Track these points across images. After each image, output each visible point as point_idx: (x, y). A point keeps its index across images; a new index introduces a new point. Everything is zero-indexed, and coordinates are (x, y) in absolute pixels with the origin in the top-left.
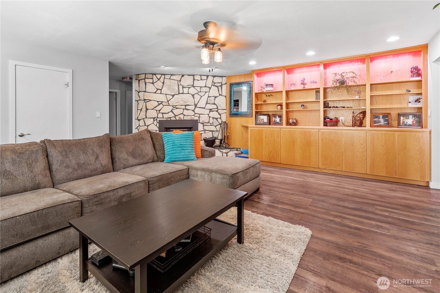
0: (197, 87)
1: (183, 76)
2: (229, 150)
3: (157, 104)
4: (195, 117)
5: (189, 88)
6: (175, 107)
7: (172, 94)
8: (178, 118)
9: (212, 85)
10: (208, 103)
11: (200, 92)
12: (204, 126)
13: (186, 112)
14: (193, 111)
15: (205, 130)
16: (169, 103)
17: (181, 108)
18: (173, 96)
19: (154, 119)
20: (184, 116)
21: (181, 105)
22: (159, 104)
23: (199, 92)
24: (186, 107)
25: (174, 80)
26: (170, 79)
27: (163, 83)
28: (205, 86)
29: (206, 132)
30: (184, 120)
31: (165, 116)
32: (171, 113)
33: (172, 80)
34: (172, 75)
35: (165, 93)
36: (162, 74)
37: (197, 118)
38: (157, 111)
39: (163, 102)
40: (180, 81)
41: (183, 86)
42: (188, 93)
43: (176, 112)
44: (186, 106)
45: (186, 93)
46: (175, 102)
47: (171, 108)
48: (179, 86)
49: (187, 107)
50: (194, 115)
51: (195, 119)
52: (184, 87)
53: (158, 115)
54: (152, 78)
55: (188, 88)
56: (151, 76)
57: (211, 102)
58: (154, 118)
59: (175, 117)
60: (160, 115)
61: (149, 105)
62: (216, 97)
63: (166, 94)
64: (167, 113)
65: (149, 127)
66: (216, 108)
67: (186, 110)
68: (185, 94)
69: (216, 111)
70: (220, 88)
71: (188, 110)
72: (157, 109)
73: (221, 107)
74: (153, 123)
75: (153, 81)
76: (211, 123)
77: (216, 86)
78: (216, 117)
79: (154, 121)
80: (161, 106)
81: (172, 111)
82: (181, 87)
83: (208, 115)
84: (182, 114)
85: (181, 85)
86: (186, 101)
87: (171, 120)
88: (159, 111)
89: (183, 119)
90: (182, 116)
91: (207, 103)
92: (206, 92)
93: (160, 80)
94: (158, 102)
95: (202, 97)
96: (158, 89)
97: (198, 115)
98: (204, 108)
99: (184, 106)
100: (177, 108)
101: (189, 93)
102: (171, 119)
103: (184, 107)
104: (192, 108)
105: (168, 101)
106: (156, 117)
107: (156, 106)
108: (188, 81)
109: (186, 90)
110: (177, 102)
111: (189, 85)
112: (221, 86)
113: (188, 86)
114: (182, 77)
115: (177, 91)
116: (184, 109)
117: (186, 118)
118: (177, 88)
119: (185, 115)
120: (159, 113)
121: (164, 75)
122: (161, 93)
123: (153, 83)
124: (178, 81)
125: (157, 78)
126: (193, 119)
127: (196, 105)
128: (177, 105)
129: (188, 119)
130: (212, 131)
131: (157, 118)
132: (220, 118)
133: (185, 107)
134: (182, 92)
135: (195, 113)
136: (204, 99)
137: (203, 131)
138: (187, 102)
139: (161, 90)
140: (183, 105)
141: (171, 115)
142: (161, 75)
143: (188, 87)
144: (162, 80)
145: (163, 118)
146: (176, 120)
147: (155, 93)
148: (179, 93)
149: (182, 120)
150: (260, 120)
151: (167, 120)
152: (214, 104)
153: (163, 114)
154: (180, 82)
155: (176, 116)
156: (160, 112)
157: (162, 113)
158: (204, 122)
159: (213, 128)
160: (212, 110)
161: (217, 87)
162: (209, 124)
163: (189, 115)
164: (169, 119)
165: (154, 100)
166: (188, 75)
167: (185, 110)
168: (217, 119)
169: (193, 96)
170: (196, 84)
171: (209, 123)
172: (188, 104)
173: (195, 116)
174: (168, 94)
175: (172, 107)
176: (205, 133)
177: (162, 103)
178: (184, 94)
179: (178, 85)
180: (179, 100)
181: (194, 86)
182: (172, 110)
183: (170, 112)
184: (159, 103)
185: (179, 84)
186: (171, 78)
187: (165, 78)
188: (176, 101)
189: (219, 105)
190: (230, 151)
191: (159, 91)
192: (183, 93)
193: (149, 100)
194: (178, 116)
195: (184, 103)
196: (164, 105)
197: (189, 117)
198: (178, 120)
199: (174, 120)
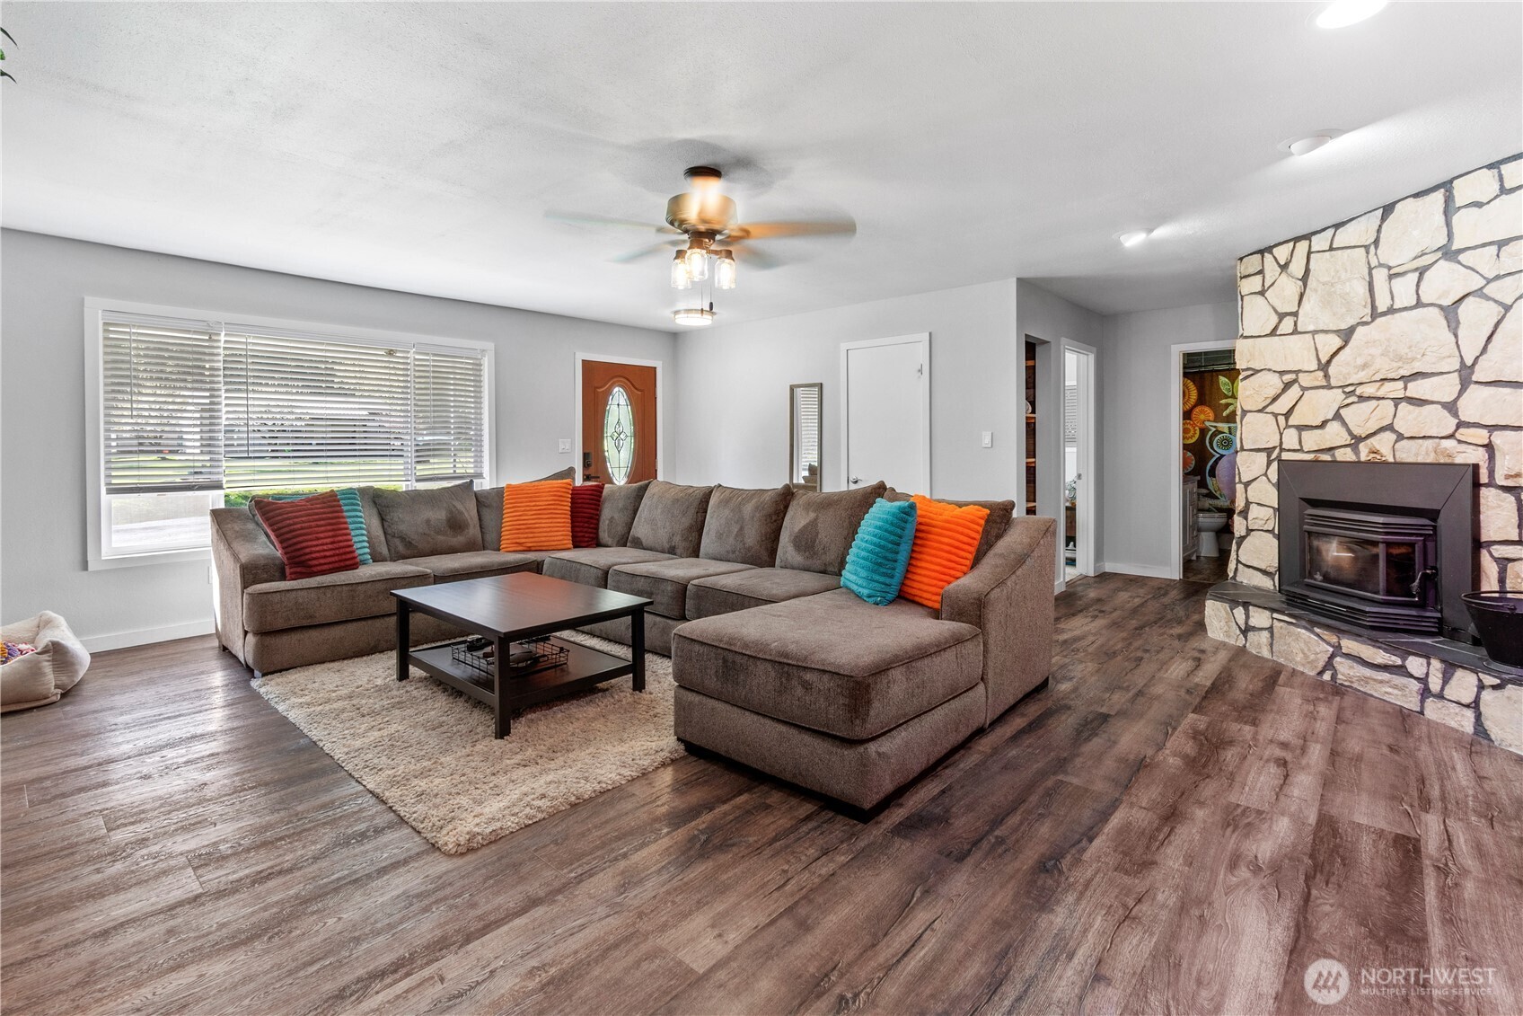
0: (1476, 247)
1: (1388, 209)
3: (1275, 383)
4: (1462, 447)
5: (1422, 272)
6: (1353, 393)
7: (1344, 326)
8: (1367, 451)
11: (1499, 277)
13: (1409, 420)
14: (1451, 407)
16: (1327, 376)
17: (1379, 394)
18: (1347, 335)
19: (1269, 457)
20: (1396, 442)
21: (1382, 380)
22: (1287, 386)
23: (1489, 281)
24: (1410, 385)
25: (1349, 251)
26: (1331, 249)
27: (1305, 279)
30: (1395, 463)
31: (1312, 440)
32: (1334, 427)
33: (1339, 252)
34: (1337, 226)
35: (1311, 328)
36: (1297, 240)
37: (1473, 456)
38: (1276, 415)
39: (1300, 371)
40: (1376, 242)
41: (1390, 268)
42: (1419, 304)
43: (1361, 417)
44: (1406, 379)
45: (1406, 305)
46: (1356, 367)
47: (1336, 397)
48: (1374, 271)
49: (1417, 389)
50: (1451, 436)
51: (1457, 460)
52: (1392, 272)
53: (1281, 434)
54: (1261, 272)
55: (1417, 274)
56: (1253, 263)
58: (1269, 451)
59: (1354, 447)
60: (1291, 439)
61: (1248, 393)
63: (1315, 333)
64: (1317, 427)
65: (1249, 489)
67: (1411, 407)
68: (1404, 314)
71: (1420, 402)
72: (1275, 408)
74: (1265, 474)
75: (1263, 285)
79: (1269, 463)
80: (1294, 392)
81: (1337, 416)
82: (1380, 276)
84: (1390, 428)
85: (1381, 265)
86: (1403, 351)
87: (1335, 462)
88: (1288, 415)
89: (1391, 460)
90: (1384, 444)
93: (1292, 267)
94: (1282, 373)
95: (1507, 308)
96: (1282, 316)
97: (1483, 432)
99: (1400, 384)
100: (1362, 399)
101: (1425, 300)
102: (1333, 455)
103: (1396, 389)
104: (1444, 388)
105: (1324, 367)
106: (1275, 448)
107: (1272, 392)
108: (1417, 233)
109: (1404, 290)
110: (1365, 366)
111: (1422, 255)
113: (1415, 259)
114: (1383, 219)
115: (1365, 306)
116: (1397, 401)
117: (1412, 452)
118: (1362, 290)
119: (1400, 437)
120: (1287, 426)
121: (1307, 237)
122: (1295, 332)
123: (1262, 293)
124: (1367, 248)
125: (1278, 263)
126: (1448, 460)
127: (1466, 373)
128: (1361, 384)
129: (1420, 460)
131: (1282, 450)
133: (1405, 388)
134: (1389, 302)
135: (1462, 424)
137: (1520, 542)
138: (1413, 359)
139: (1295, 314)
140: (1390, 376)
141: (1334, 435)
142: (1291, 244)
143: (1416, 269)
144: (1297, 268)
145: (1300, 450)
146: (1359, 463)
147: (1273, 333)
148: (1375, 314)
149: (1386, 463)
151: (1316, 461)
153: (1303, 433)
154: (1376, 248)
155: (1356, 439)
156: (1290, 423)
157: (1301, 428)
163: (1424, 437)
164: (1326, 457)
165: (1269, 370)
166: (1417, 195)
167: (1403, 406)
169: (1450, 312)
170: (1472, 227)
172: (1418, 367)
173: (1459, 442)
174: (1322, 331)
175: (1344, 392)
177: (1296, 381)
178: (1397, 315)
179: (1370, 269)
180: (1373, 351)
181: (1454, 247)
182: (1340, 408)
183: (1332, 420)
184: (1287, 378)
185: (1374, 262)
186: (1334, 246)
187: (1309, 253)
188: (1360, 361)
191: (1287, 325)
192: (1391, 311)
193: (1250, 372)
194: (1368, 441)
195: (1395, 365)
196: (1304, 389)
197: (1424, 448)
198: (1368, 462)
199: (1349, 460)
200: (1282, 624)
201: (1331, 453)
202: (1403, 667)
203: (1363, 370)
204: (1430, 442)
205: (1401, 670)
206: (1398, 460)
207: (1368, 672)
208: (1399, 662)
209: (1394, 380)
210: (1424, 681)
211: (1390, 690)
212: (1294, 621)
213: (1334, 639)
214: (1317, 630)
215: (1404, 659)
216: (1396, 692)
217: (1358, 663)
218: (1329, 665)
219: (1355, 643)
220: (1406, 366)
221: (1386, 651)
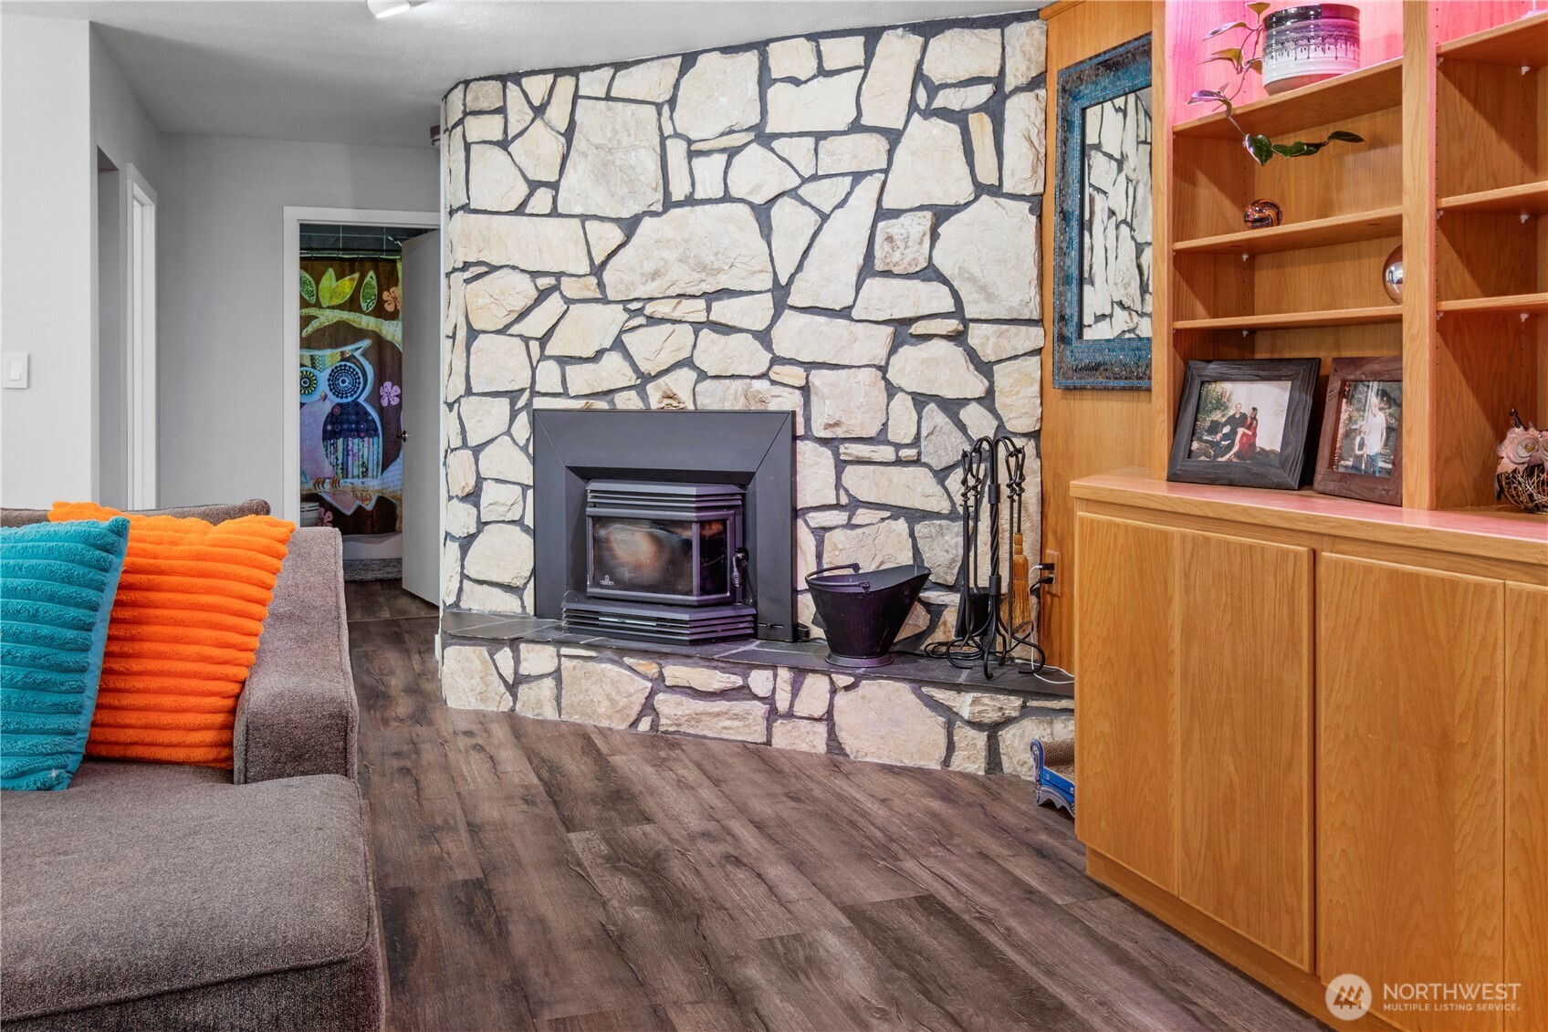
0: (791, 135)
1: (688, 60)
2: (1016, 702)
3: (524, 291)
4: (777, 390)
5: (732, 153)
6: (640, 311)
7: (626, 214)
8: (659, 395)
9: (913, 106)
10: (879, 266)
11: (815, 178)
12: (840, 465)
13: (712, 352)
14: (764, 337)
15: (855, 504)
16: (601, 285)
17: (676, 315)
18: (630, 226)
19: (513, 404)
20: (697, 382)
21: (679, 296)
22: (543, 295)
23: (805, 181)
24: (715, 305)
25: (634, 106)
26: (608, 98)
27: (569, 134)
28: (856, 127)
29: (862, 516)
30: (697, 412)
31: (582, 378)
32: (613, 359)
33: (620, 105)
34: (618, 67)
35: (578, 210)
36: (559, 72)
37: (788, 401)
38: (526, 340)
39: (563, 274)
40: (672, 102)
41: (690, 142)
42: (727, 198)
43: (651, 347)
44: (711, 297)
45: (711, 195)
46: (643, 274)
47: (616, 315)
48: (668, 142)
49: (724, 311)
50: (764, 376)
51: (773, 406)
52: (694, 147)
53: (534, 370)
54: (502, 110)
55: (725, 157)
56: (488, 94)
57: (897, 256)
58: (513, 395)
59: (640, 389)
60: (549, 377)
61: (481, 302)
62: (942, 214)
63: (584, 218)
64: (588, 360)
65: (482, 456)
66: (949, 305)
67: (716, 336)
68: (708, 207)
69: (948, 337)
70: (981, 127)
71: (725, 329)
72: (526, 327)
73: (990, 298)
74: (508, 433)
75: (505, 132)
76: (898, 446)
77: (945, 114)
78: (950, 393)
79: (514, 415)
80: (554, 304)
81: (618, 345)
82: (676, 150)
83: (883, 369)
84: (688, 363)
85: (677, 135)
86: (708, 258)
87: (614, 411)
88: (544, 340)
89: (691, 407)
90: (681, 382)
91: (867, 269)
92: (858, 177)
93: (551, 112)
94: (535, 275)
95: (825, 217)
96: (534, 186)
97: (800, 371)
98: (845, 313)
99: (701, 304)
100: (653, 321)
101: (734, 193)
102: (612, 402)
103: (696, 310)
104: (754, 312)
105: (597, 270)
106: (523, 390)
107: (520, 304)
108: (723, 100)
109: (709, 173)
110: (655, 275)
111: (731, 132)
112: (995, 109)
113: (722, 135)
114: (682, 73)
115: (655, 190)
116: (697, 327)
117: (717, 397)
118: (652, 165)
119: (702, 376)
120: (543, 357)
121: (574, 72)
122: (554, 213)
123: (504, 144)
124: (659, 106)
125: (530, 103)
126: (760, 407)
127: (780, 293)
128: (651, 299)
129: (728, 406)
130: (914, 516)
131: (534, 393)
132: (988, 400)
133: (709, 309)
134: (688, 189)
135: (776, 360)
136: (849, 230)
137: (837, 506)
138: (719, 271)
139: (555, 186)
140: (690, 291)
141: (613, 371)
142: (551, 78)
143: (723, 150)
144: (558, 113)
145: (565, 394)
146: (647, 412)
147: (520, 210)
148: (669, 204)
149: (684, 412)
150: (1215, 427)
151: (587, 411)
152: (930, 273)
153: (568, 369)
154: (672, 110)
155: (646, 379)
156: (548, 352)
157: (564, 361)
158: (839, 433)
159: (917, 489)
160: (918, 328)
161: (959, 118)
162: (887, 453)
163: (732, 377)
164: (601, 405)
165: (514, 268)
166: (723, 50)
167: (705, 333)
168: (952, 407)
169: (762, 213)
170: (787, 109)
171: (880, 438)
172: (725, 281)
173: (774, 383)
174: (596, 217)
175: (626, 310)
176: (850, 526)
177: (556, 288)
178: (698, 209)
179: (663, 139)
180: (665, 254)
181: (768, 130)
182: (622, 332)
183: (611, 349)
184: (544, 282)
185: (668, 130)
186: (613, 94)
187: (576, 97)
188: (649, 267)
189: (972, 279)
190: (1025, 711)
191: (542, 200)
192: (690, 201)
193: (484, 269)
194: (661, 381)
195: (697, 276)
196: (569, 302)
197: (731, 391)
198: (661, 411)
199: (633, 408)
200: (575, 662)
201: (609, 398)
202: (746, 687)
203: (653, 280)
204: (739, 382)
205: (744, 692)
206: (699, 407)
207: (700, 706)
208: (739, 681)
209: (694, 297)
210: (769, 700)
211: (728, 723)
212: (593, 654)
213: (650, 668)
214: (628, 660)
215: (746, 677)
216: (736, 723)
217: (687, 695)
218: (648, 707)
219: (684, 669)
220: (710, 279)
221: (723, 670)
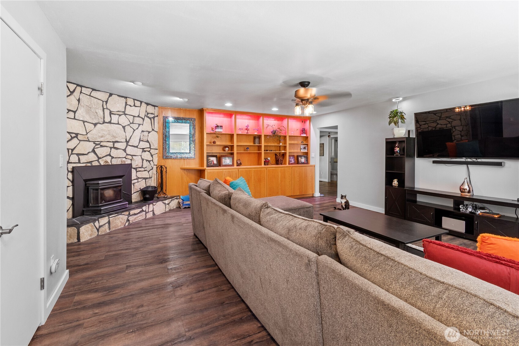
0: (129, 115)
1: (111, 95)
3: (67, 137)
4: (127, 160)
5: (120, 115)
6: (99, 144)
7: (94, 122)
8: (103, 162)
9: (145, 115)
10: (141, 139)
11: (133, 123)
12: (137, 172)
13: (114, 153)
14: (125, 150)
15: (139, 178)
16: (88, 137)
17: (107, 145)
18: (95, 125)
20: (111, 159)
21: (107, 141)
22: (72, 138)
23: (131, 123)
25: (97, 100)
26: (90, 96)
27: (79, 100)
28: (139, 116)
29: (140, 180)
30: (112, 165)
31: (83, 159)
32: (92, 154)
33: (93, 98)
34: (93, 90)
35: (82, 119)
36: (78, 85)
37: (128, 162)
38: (68, 149)
39: (78, 134)
40: (107, 102)
41: (110, 111)
42: (118, 124)
43: (101, 152)
44: (114, 142)
45: (115, 123)
46: (99, 136)
47: (92, 145)
49: (116, 145)
50: (125, 157)
51: (126, 163)
52: (112, 112)
53: (69, 157)
57: (144, 138)
59: (98, 161)
60: (74, 158)
62: (149, 132)
63: (84, 122)
64: (86, 154)
66: (149, 146)
67: (115, 150)
68: (114, 125)
69: (148, 151)
70: (152, 119)
71: (117, 149)
72: (68, 145)
73: (154, 146)
76: (144, 168)
77: (148, 117)
78: (149, 160)
80: (75, 141)
81: (93, 151)
82: (107, 112)
83: (141, 156)
84: (110, 155)
85: (107, 108)
86: (115, 135)
87: (92, 166)
88: (72, 150)
89: (111, 164)
90: (108, 159)
91: (140, 140)
92: (139, 125)
93: (75, 94)
94: (70, 133)
95: (134, 130)
96: (69, 110)
97: (130, 156)
98: (137, 147)
99: (112, 143)
100: (102, 146)
101: (120, 123)
102: (92, 164)
103: (111, 145)
104: (122, 146)
105: (87, 134)
107: (66, 140)
108: (118, 105)
109: (115, 118)
110: (102, 137)
111: (119, 111)
112: (154, 118)
113: (117, 111)
114: (109, 97)
115: (101, 119)
116: (111, 148)
117: (115, 162)
118: (101, 114)
119: (113, 158)
120: (72, 154)
121: (81, 86)
122: (74, 119)
124: (103, 102)
125: (69, 90)
126: (124, 163)
127: (127, 142)
128: (101, 142)
129: (118, 163)
130: (145, 179)
131: (69, 162)
132: (152, 160)
133: (114, 145)
134: (109, 120)
135: (127, 155)
136: (138, 133)
137: (136, 179)
138: (116, 137)
139: (75, 112)
141: (92, 157)
142: (75, 86)
143: (118, 115)
144: (77, 95)
145: (79, 162)
146: (101, 166)
148: (104, 122)
149: (109, 165)
151: (86, 166)
152: (148, 141)
153: (80, 157)
155: (99, 158)
156: (74, 152)
157: (78, 155)
158: (137, 167)
159: (145, 174)
160: (145, 150)
161: (150, 118)
162: (143, 169)
163: (119, 158)
164: (89, 165)
166: (118, 96)
167: (113, 149)
168: (149, 161)
169: (124, 127)
170: (129, 110)
171: (142, 167)
172: (117, 139)
173: (126, 158)
174: (86, 122)
175: (94, 143)
176: (138, 182)
177: (76, 137)
178: (112, 125)
179: (104, 109)
180: (104, 132)
181: (126, 113)
182: (94, 148)
183: (91, 152)
184: (72, 135)
185: (105, 107)
186: (91, 95)
187: (81, 92)
188: (100, 135)
189: (152, 143)
191: (71, 115)
192: (110, 122)
194: (104, 158)
195: (112, 138)
196: (80, 141)
197: (119, 160)
198: (104, 165)
199: (97, 165)
200: (113, 218)
201: (90, 163)
202: (143, 210)
203: (102, 138)
204: (120, 159)
206: (112, 164)
207: (136, 216)
208: (141, 209)
209: (111, 142)
210: (145, 211)
211: (140, 217)
212: (117, 215)
213: (127, 213)
214: (123, 213)
215: (142, 208)
216: (141, 217)
217: (134, 215)
218: (128, 220)
219: (134, 211)
220: (115, 139)
221: (139, 209)
